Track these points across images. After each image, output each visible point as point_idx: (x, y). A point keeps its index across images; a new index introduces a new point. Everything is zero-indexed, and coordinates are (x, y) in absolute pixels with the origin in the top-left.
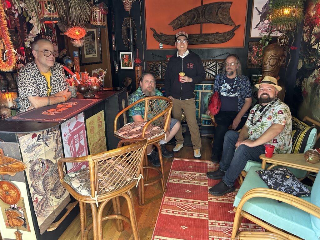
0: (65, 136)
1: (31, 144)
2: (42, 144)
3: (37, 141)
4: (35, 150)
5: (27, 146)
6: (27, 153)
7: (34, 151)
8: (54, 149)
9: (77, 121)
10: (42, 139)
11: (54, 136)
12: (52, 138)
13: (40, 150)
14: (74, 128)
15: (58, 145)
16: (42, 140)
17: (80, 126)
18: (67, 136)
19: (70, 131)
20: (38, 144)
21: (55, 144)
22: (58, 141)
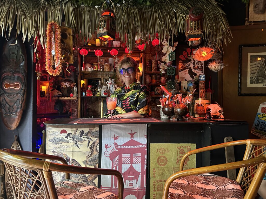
0: (106, 147)
1: (58, 137)
2: (71, 143)
3: (65, 137)
4: (61, 144)
5: (53, 137)
6: (51, 142)
7: (59, 145)
8: (87, 154)
9: (132, 140)
10: (73, 138)
11: (89, 142)
12: (86, 143)
13: (68, 147)
14: (125, 145)
15: (93, 151)
16: (72, 139)
17: (135, 147)
18: (109, 150)
19: (117, 146)
20: (66, 140)
21: (89, 150)
22: (95, 148)
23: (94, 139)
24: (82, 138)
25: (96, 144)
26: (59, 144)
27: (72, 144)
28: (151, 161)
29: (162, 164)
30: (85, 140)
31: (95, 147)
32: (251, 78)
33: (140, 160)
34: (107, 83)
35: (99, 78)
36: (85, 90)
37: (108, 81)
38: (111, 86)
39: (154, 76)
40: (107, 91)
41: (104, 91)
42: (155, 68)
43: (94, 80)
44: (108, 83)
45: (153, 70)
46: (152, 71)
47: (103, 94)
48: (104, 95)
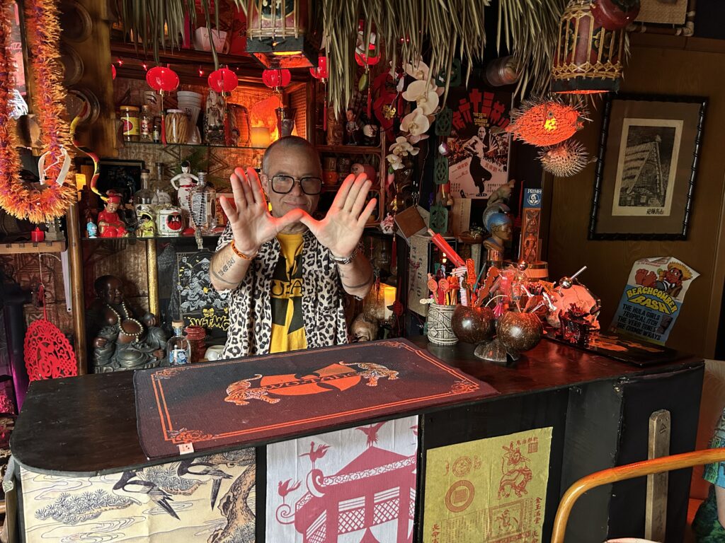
0: (283, 490)
1: (80, 493)
2: (140, 503)
3: (115, 488)
4: (96, 517)
5: (58, 495)
6: (50, 520)
7: (88, 521)
8: (209, 533)
9: (372, 448)
10: (146, 484)
11: (218, 485)
12: (206, 491)
13: (129, 521)
14: (348, 470)
15: (232, 517)
16: (148, 489)
17: (382, 470)
18: (292, 498)
19: (321, 481)
20: (119, 498)
21: (217, 514)
22: (239, 504)
23: (237, 471)
24: (187, 476)
25: (245, 488)
26: (85, 520)
27: (145, 507)
28: (428, 505)
29: (460, 504)
30: (200, 483)
31: (240, 500)
32: (623, 190)
33: (395, 508)
34: (172, 181)
35: (136, 158)
36: (94, 211)
37: (179, 176)
38: (197, 197)
39: (332, 162)
40: (179, 216)
41: (170, 217)
42: (336, 135)
43: (118, 167)
44: (177, 182)
45: (332, 140)
46: (326, 143)
47: (167, 228)
48: (170, 230)
